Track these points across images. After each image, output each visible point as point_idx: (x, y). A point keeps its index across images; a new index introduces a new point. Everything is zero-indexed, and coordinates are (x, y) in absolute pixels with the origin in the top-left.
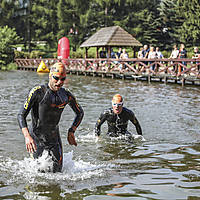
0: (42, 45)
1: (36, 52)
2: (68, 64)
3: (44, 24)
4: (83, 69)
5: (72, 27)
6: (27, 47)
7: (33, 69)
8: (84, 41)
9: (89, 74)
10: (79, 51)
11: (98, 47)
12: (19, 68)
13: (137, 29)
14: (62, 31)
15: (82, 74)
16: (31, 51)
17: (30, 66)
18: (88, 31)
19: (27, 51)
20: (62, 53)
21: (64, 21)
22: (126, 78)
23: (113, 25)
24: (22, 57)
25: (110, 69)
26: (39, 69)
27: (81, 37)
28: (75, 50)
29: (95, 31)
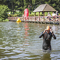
0: (18, 12)
1: (16, 15)
2: (28, 19)
3: (19, 4)
4: (34, 20)
5: (29, 5)
6: (12, 13)
7: (15, 21)
8: (34, 10)
9: (36, 22)
10: (32, 14)
11: (40, 12)
12: (10, 21)
13: (54, 5)
14: (25, 6)
15: (34, 22)
16: (14, 14)
17: (14, 20)
18: (35, 6)
19: (12, 14)
20: (26, 14)
21: (26, 2)
22: (50, 23)
23: (45, 3)
24: (11, 16)
25: (44, 20)
26: (17, 21)
27: (33, 8)
28: (30, 13)
29: (38, 6)
